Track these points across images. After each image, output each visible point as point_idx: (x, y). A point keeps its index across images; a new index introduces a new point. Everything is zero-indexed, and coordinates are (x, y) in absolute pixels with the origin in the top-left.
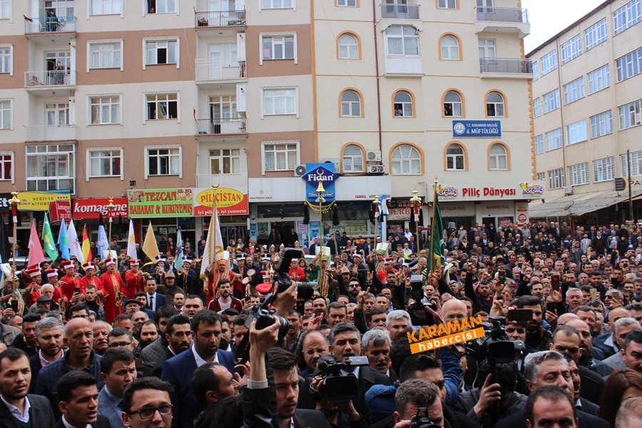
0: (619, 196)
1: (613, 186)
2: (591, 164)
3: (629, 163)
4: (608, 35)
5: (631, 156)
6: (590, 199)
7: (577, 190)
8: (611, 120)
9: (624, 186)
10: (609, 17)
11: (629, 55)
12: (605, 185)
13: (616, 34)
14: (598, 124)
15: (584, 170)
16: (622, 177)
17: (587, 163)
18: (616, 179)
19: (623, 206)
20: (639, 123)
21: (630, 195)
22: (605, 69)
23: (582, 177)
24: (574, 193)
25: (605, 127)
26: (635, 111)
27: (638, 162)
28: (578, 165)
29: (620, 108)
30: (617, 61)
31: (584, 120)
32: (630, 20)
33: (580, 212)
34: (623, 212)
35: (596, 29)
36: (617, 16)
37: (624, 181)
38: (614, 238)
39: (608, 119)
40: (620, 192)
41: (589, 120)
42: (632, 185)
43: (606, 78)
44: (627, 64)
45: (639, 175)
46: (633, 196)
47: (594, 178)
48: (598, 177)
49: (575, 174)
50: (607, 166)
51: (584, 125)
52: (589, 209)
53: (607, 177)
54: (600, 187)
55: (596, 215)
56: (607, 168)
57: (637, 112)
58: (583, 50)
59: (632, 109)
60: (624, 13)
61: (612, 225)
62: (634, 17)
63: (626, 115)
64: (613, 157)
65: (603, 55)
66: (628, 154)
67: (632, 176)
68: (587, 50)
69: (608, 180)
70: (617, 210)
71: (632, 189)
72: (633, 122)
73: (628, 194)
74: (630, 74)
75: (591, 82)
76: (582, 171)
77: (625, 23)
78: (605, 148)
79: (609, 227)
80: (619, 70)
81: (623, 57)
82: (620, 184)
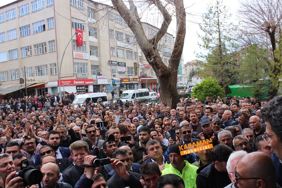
0: (22, 86)
1: (19, 82)
2: (9, 72)
3: (25, 72)
4: (17, 16)
5: (26, 69)
6: (9, 87)
7: (3, 83)
8: (18, 53)
9: (24, 82)
10: (16, 8)
11: (25, 27)
12: (16, 81)
13: (19, 17)
14: (12, 54)
15: (6, 74)
16: (22, 78)
17: (7, 71)
18: (20, 79)
19: (23, 90)
20: (29, 56)
21: (26, 86)
22: (15, 30)
23: (5, 77)
24: (2, 84)
25: (15, 56)
26: (27, 50)
27: (29, 72)
28: (3, 72)
29: (21, 48)
30: (20, 28)
31: (6, 52)
32: (25, 12)
33: (4, 93)
34: (24, 92)
35: (11, 12)
36: (20, 9)
37: (23, 80)
38: (20, 104)
39: (17, 53)
40: (22, 84)
41: (8, 52)
42: (26, 81)
43: (15, 34)
44: (24, 30)
45: (29, 77)
46: (27, 86)
47: (11, 78)
48: (13, 78)
49: (2, 76)
50: (16, 73)
51: (6, 54)
52: (9, 92)
53: (17, 78)
54: (13, 82)
55: (12, 94)
56: (16, 74)
57: (29, 51)
58: (5, 20)
59: (26, 49)
60: (23, 9)
61: (19, 99)
62: (27, 11)
63: (24, 51)
64: (19, 69)
65: (14, 24)
66: (25, 68)
67: (26, 78)
68: (7, 21)
69: (17, 79)
70: (21, 92)
71: (27, 83)
72: (27, 55)
73: (25, 85)
74: (26, 35)
75: (9, 35)
76: (5, 75)
77: (23, 13)
78: (15, 65)
79: (18, 99)
80: (21, 32)
81: (23, 27)
82: (22, 81)
